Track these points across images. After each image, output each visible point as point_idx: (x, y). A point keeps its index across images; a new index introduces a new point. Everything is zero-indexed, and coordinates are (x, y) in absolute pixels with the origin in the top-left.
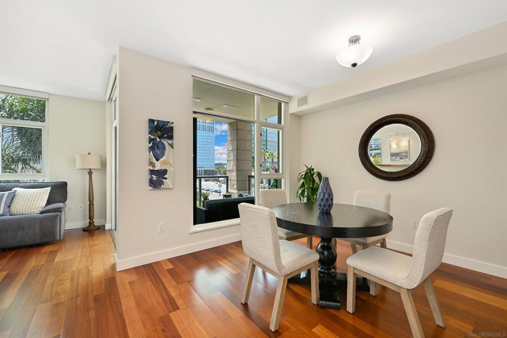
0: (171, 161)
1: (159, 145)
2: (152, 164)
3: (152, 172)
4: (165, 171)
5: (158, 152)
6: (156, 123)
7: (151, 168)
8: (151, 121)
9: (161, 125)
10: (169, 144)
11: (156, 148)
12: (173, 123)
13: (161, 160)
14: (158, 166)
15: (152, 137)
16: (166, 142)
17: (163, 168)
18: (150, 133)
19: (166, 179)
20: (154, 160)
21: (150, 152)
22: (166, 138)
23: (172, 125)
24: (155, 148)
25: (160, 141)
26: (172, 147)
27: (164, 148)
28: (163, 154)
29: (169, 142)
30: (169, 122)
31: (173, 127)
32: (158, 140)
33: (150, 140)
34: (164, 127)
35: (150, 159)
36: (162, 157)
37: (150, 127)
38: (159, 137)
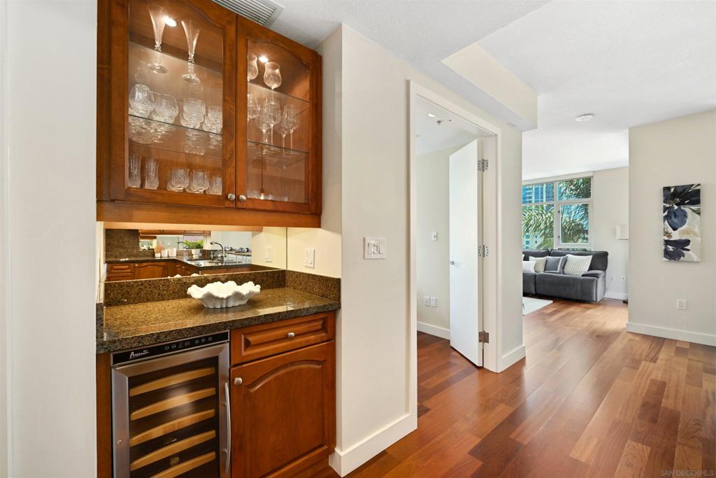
0: (696, 230)
1: (677, 213)
2: (666, 233)
3: (667, 243)
4: (687, 242)
5: (676, 221)
6: (672, 190)
7: (666, 238)
8: (667, 189)
9: (679, 190)
10: (693, 211)
11: (673, 217)
12: (699, 185)
13: (679, 229)
14: (676, 236)
15: (668, 205)
16: (687, 209)
17: (684, 238)
18: (664, 202)
19: (688, 250)
20: (670, 230)
21: (664, 221)
22: (687, 204)
23: (698, 188)
24: (671, 217)
25: (679, 208)
26: (699, 214)
27: (685, 215)
28: (683, 223)
29: (693, 208)
30: (692, 185)
31: (699, 191)
32: (676, 207)
33: (665, 209)
34: (686, 192)
35: (664, 229)
36: (681, 226)
37: (664, 196)
38: (677, 205)
